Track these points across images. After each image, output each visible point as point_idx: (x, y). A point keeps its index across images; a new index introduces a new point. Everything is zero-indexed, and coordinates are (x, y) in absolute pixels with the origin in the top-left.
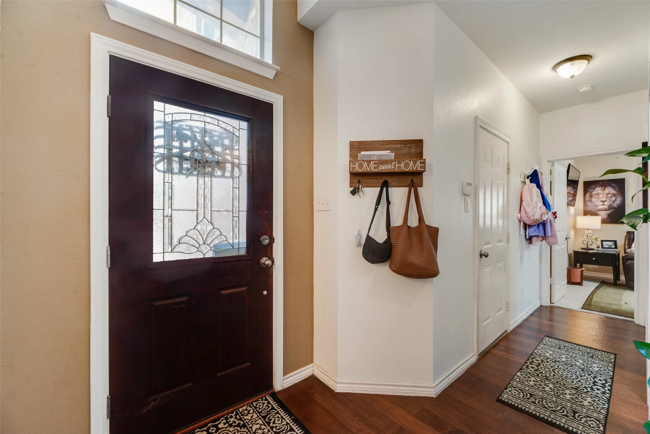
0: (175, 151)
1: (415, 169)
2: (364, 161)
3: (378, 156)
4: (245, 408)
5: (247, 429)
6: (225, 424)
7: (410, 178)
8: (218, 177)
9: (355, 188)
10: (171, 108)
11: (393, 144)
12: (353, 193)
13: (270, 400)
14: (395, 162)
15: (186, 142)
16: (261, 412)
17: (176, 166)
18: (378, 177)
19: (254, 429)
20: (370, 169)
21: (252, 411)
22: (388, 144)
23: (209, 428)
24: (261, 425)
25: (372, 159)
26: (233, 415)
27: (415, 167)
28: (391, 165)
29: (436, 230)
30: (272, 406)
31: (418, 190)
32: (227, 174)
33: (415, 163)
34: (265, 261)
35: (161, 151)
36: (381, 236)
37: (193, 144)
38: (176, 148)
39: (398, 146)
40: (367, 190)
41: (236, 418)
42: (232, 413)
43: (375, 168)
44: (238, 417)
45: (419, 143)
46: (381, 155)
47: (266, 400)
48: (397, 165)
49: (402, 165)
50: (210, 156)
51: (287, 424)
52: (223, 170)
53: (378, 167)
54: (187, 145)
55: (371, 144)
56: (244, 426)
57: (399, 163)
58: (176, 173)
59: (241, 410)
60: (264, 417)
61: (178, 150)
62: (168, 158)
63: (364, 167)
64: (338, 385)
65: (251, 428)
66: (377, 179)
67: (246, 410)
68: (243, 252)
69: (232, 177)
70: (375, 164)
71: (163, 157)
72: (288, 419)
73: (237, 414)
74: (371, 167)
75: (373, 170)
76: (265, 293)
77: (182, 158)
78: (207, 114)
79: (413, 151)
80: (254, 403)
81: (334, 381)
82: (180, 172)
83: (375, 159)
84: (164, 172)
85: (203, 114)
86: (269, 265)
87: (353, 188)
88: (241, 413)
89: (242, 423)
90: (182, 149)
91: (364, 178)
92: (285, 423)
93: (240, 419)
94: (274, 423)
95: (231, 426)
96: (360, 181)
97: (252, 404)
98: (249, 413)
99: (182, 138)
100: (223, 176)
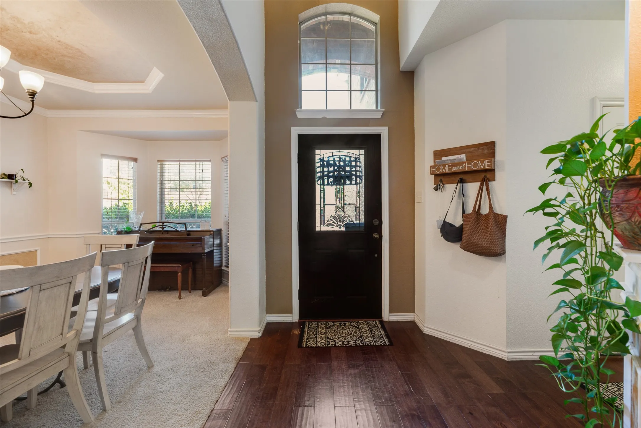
0: (325, 173)
1: (482, 168)
2: (441, 165)
3: (450, 160)
4: (362, 322)
5: (359, 329)
6: (349, 324)
7: (482, 175)
8: (347, 185)
9: (438, 185)
10: (323, 152)
11: (468, 148)
12: (436, 189)
13: (378, 323)
14: (465, 163)
15: (331, 167)
16: (370, 326)
17: (326, 182)
18: (456, 176)
19: (362, 331)
20: (446, 171)
21: (365, 324)
22: (464, 149)
23: (341, 323)
24: (367, 330)
25: (447, 163)
26: (355, 322)
27: (482, 166)
28: (462, 166)
29: (505, 218)
30: (377, 326)
31: (489, 185)
32: (353, 182)
33: (482, 162)
34: (376, 235)
35: (319, 175)
36: (457, 221)
37: (334, 168)
38: (326, 172)
39: (473, 149)
40: (447, 186)
41: (356, 324)
42: (355, 321)
43: (449, 170)
44: (357, 324)
45: (492, 145)
46: (453, 160)
47: (376, 322)
48: (467, 166)
49: (471, 165)
50: (343, 173)
51: (381, 334)
52: (351, 180)
53: (452, 168)
54: (331, 169)
55: (450, 151)
56: (358, 328)
57: (469, 164)
58: (326, 185)
59: (360, 322)
60: (370, 328)
61: (327, 173)
62: (322, 178)
63: (441, 169)
64: (425, 328)
65: (361, 330)
66: (455, 177)
67: (363, 322)
68: (362, 229)
69: (356, 184)
70: (449, 166)
71: (320, 178)
72: (383, 333)
73: (357, 322)
74: (446, 170)
75: (447, 171)
76: (376, 255)
77: (329, 177)
78: (341, 151)
79: (485, 151)
80: (368, 322)
81: (423, 326)
82: (328, 184)
83: (450, 163)
84: (320, 185)
85: (339, 151)
86: (377, 237)
87: (436, 186)
88: (359, 323)
89: (358, 326)
90: (329, 172)
91: (445, 177)
92: (380, 334)
93: (358, 325)
94: (374, 332)
95: (352, 326)
96: (442, 180)
97: (367, 321)
98: (363, 324)
99: (329, 165)
100: (351, 184)
